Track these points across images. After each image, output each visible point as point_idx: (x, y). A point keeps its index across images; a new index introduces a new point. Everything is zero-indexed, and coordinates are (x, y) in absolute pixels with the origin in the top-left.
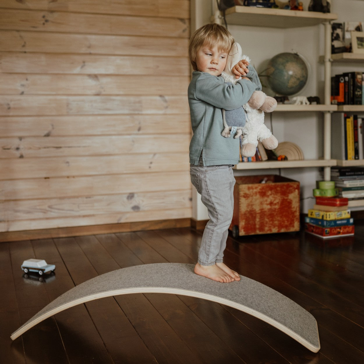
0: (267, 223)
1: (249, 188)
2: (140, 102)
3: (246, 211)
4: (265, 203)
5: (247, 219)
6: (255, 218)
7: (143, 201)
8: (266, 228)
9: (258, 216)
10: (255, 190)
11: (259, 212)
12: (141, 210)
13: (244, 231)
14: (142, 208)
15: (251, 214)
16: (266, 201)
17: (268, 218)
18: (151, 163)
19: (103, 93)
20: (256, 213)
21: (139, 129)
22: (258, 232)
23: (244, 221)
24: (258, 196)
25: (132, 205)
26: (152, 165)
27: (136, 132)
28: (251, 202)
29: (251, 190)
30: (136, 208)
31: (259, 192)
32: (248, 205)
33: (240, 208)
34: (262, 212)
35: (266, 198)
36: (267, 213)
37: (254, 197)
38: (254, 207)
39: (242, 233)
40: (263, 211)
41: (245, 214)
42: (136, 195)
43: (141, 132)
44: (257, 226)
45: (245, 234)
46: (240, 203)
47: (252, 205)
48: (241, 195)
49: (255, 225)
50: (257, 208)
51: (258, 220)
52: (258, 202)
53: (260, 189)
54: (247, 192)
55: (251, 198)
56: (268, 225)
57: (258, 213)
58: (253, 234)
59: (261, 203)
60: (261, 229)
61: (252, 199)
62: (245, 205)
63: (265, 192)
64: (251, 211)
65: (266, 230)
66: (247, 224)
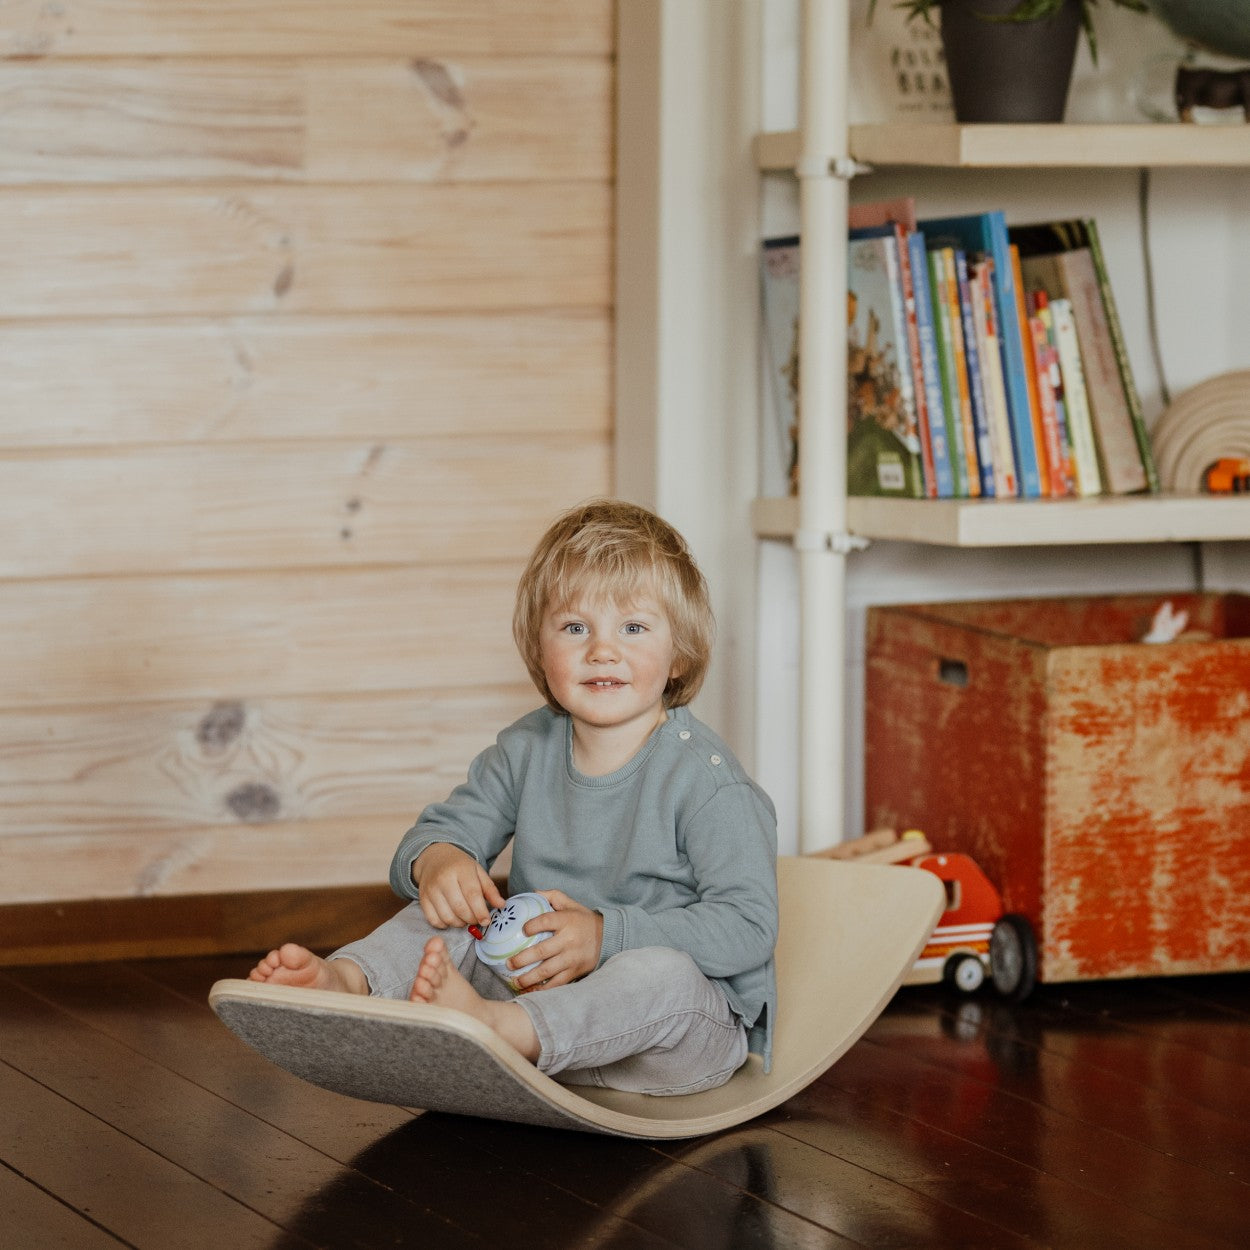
0: (1218, 903)
1: (1109, 674)
2: (290, 105)
3: (1092, 821)
4: (1214, 768)
5: (1093, 875)
6: (1146, 866)
7: (299, 756)
8: (1217, 938)
9: (1165, 854)
10: (1145, 686)
11: (1172, 827)
12: (283, 814)
13: (1075, 950)
14: (291, 803)
15: (1121, 843)
16: (1218, 755)
17: (1228, 873)
18: (354, 506)
19: (63, 44)
20: (1151, 839)
21: (283, 285)
22: (1165, 963)
23: (1075, 883)
24: (1167, 722)
25: (230, 783)
26: (360, 521)
27: (265, 299)
28: (1122, 759)
29: (1123, 686)
30: (254, 801)
31: (1174, 700)
32: (1104, 782)
33: (1050, 800)
34: (1193, 832)
35: (1214, 739)
36: (1224, 837)
37: (1142, 731)
38: (1141, 796)
39: (1060, 965)
40: (1197, 819)
41: (1082, 840)
42: (252, 719)
43: (294, 298)
44: (1160, 923)
45: (1083, 969)
46: (1049, 767)
47: (1128, 783)
48: (1056, 715)
49: (1144, 912)
50: (1159, 805)
51: (1161, 879)
52: (1164, 763)
53: (1180, 678)
54: (1099, 696)
55: (1119, 734)
56: (1224, 916)
57: (1166, 836)
58: (1130, 971)
59: (1187, 773)
60: (1183, 941)
61: (1130, 743)
62: (1086, 781)
63: (1213, 697)
64: (1118, 820)
65: (1213, 949)
66: (1095, 905)
